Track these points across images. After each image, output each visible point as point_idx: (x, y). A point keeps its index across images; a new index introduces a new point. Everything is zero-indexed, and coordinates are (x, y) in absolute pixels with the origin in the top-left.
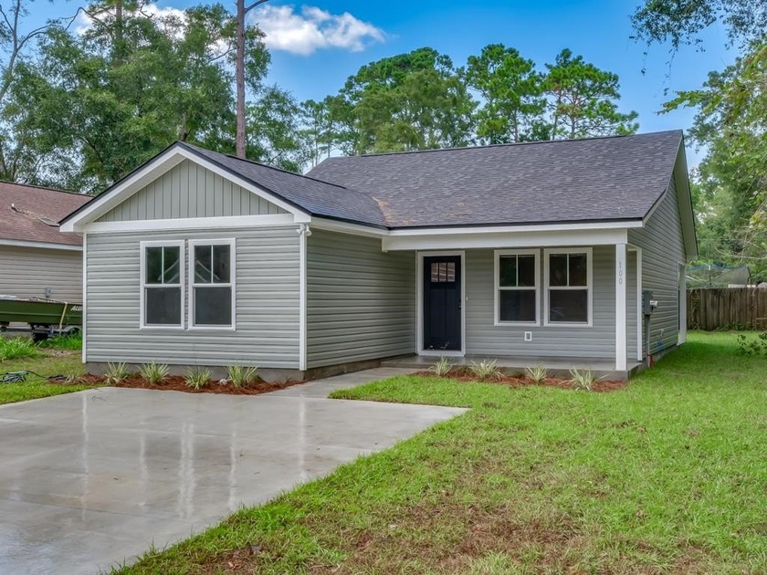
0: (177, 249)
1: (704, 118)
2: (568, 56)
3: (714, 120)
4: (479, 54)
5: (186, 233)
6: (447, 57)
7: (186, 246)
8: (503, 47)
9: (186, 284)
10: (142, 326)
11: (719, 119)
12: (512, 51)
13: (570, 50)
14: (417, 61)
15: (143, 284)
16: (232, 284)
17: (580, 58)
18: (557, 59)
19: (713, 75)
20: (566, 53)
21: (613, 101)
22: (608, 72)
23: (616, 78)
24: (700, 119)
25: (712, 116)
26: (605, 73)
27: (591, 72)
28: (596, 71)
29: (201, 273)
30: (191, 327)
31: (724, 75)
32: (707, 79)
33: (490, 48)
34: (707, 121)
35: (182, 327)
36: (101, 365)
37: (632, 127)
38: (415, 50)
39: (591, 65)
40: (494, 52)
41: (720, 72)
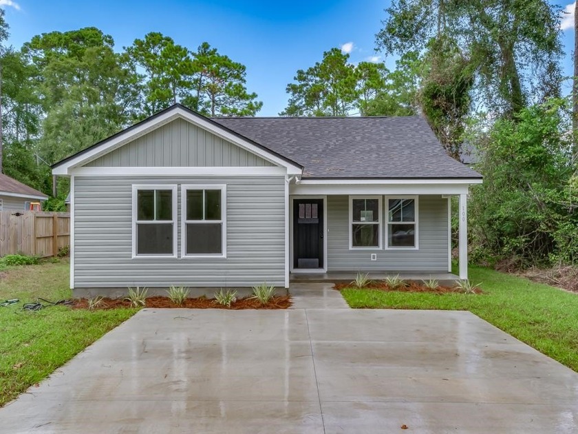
0: (170, 192)
1: (295, 101)
2: (207, 48)
3: (301, 103)
4: (143, 39)
5: (179, 180)
6: (110, 37)
7: (179, 189)
8: (161, 35)
9: (179, 220)
10: (134, 256)
11: (304, 103)
12: (168, 39)
13: (209, 44)
14: (91, 37)
15: (135, 221)
16: (223, 221)
17: (215, 50)
18: (199, 49)
19: (300, 72)
20: (206, 46)
21: (243, 85)
22: (238, 62)
23: (244, 68)
24: (292, 102)
25: (300, 101)
26: (237, 64)
27: (225, 62)
28: (230, 61)
29: (194, 212)
30: (183, 256)
31: (308, 73)
32: (297, 76)
33: (152, 35)
34: (297, 104)
35: (175, 256)
36: (89, 290)
37: (258, 104)
38: (83, 28)
39: (226, 57)
40: (154, 39)
41: (305, 71)
